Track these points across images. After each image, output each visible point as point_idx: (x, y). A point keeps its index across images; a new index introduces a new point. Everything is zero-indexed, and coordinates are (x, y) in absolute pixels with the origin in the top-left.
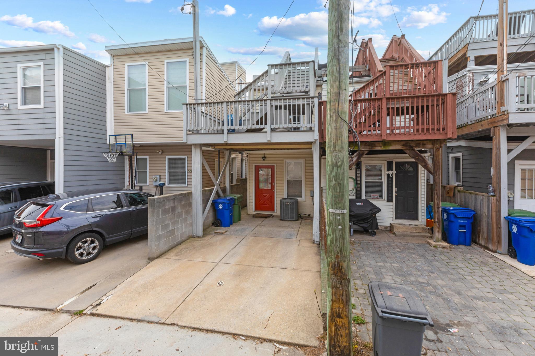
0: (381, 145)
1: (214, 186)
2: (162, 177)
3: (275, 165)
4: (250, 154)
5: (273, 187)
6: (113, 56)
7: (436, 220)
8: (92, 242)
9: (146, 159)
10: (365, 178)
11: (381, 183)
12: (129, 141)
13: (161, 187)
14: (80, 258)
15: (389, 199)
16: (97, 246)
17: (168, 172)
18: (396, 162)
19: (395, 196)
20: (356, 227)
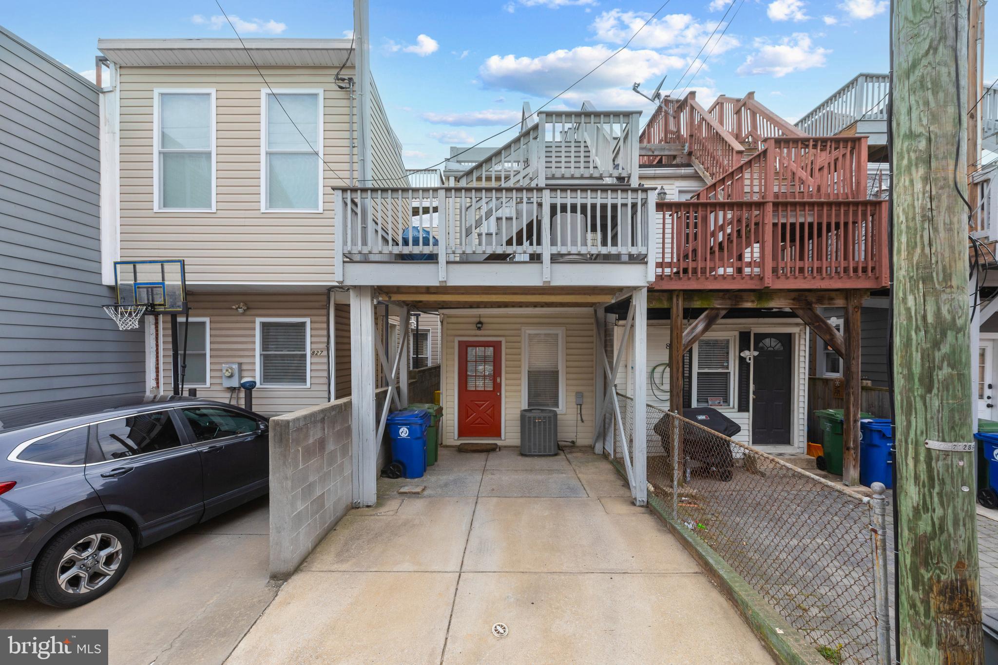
0: (753, 298)
1: (387, 385)
2: (244, 367)
3: (502, 339)
4: (449, 317)
5: (497, 387)
6: (118, 66)
7: (852, 445)
8: (104, 544)
9: (204, 323)
10: (697, 366)
11: (727, 375)
12: (173, 280)
13: (248, 391)
14: (71, 591)
15: (743, 407)
16: (117, 552)
17: (261, 355)
18: (755, 334)
19: (753, 399)
20: (696, 464)
